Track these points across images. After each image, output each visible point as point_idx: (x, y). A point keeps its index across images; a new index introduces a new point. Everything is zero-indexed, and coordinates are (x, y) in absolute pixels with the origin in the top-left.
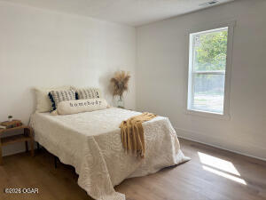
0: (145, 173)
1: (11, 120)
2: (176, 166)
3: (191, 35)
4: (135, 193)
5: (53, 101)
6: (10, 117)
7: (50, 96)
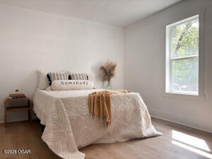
0: (113, 140)
1: (17, 93)
2: (145, 138)
3: (168, 27)
4: (97, 155)
5: (50, 80)
6: (17, 91)
7: (48, 76)
